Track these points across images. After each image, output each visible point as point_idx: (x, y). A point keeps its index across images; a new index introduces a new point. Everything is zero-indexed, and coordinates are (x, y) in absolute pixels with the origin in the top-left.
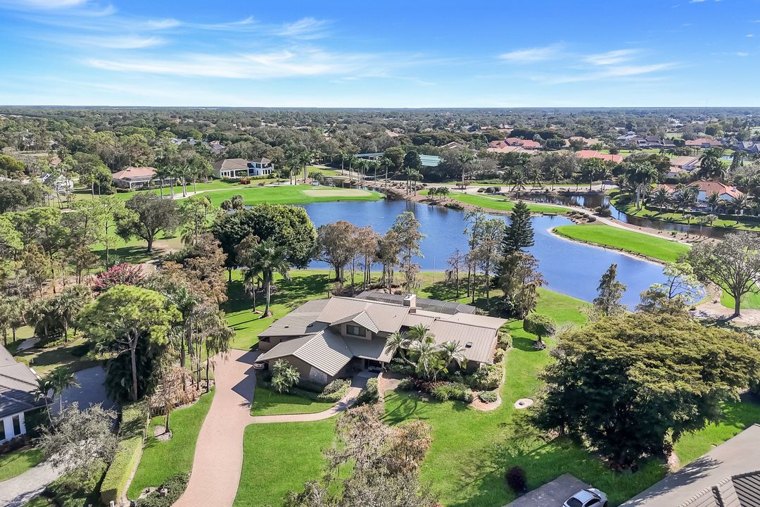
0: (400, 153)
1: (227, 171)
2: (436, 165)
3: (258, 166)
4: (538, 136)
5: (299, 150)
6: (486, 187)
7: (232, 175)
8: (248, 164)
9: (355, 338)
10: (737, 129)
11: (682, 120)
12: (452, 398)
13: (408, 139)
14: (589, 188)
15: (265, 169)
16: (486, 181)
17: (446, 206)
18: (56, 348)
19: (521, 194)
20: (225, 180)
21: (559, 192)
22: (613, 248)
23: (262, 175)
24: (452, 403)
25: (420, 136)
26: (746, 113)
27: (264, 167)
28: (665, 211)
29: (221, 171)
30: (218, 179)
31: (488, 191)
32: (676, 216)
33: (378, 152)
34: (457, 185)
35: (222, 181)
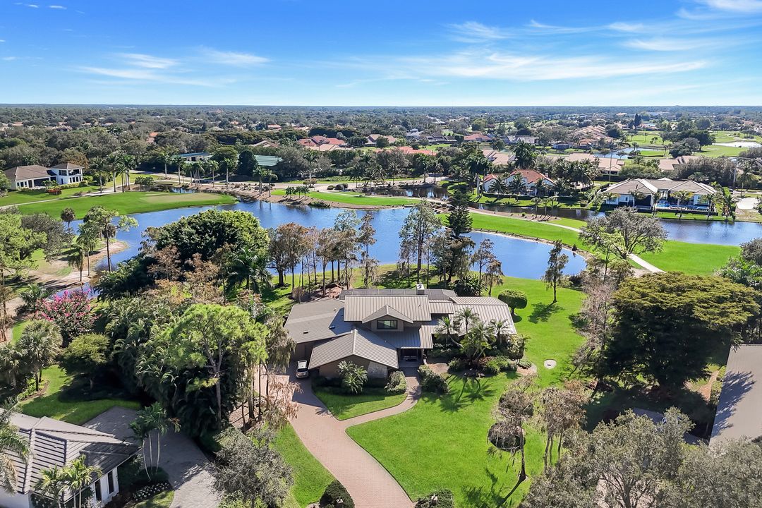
0: (234, 153)
1: (24, 181)
2: (275, 164)
3: (64, 173)
4: (341, 134)
5: (103, 153)
6: (335, 184)
7: (31, 186)
8: (48, 171)
9: (388, 332)
10: (491, 126)
11: (441, 119)
12: (503, 369)
13: (213, 138)
14: (423, 180)
15: (70, 176)
16: (328, 179)
17: (310, 204)
18: (31, 400)
19: (368, 190)
20: (24, 192)
21: (399, 186)
22: (489, 231)
23: (69, 183)
24: (504, 373)
25: (225, 135)
26: (484, 112)
27: (70, 174)
28: (502, 197)
29: (16, 182)
30: (14, 190)
31: (338, 188)
32: (512, 201)
33: (188, 153)
34: (304, 183)
35: (20, 193)
